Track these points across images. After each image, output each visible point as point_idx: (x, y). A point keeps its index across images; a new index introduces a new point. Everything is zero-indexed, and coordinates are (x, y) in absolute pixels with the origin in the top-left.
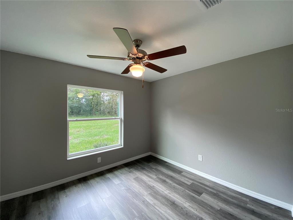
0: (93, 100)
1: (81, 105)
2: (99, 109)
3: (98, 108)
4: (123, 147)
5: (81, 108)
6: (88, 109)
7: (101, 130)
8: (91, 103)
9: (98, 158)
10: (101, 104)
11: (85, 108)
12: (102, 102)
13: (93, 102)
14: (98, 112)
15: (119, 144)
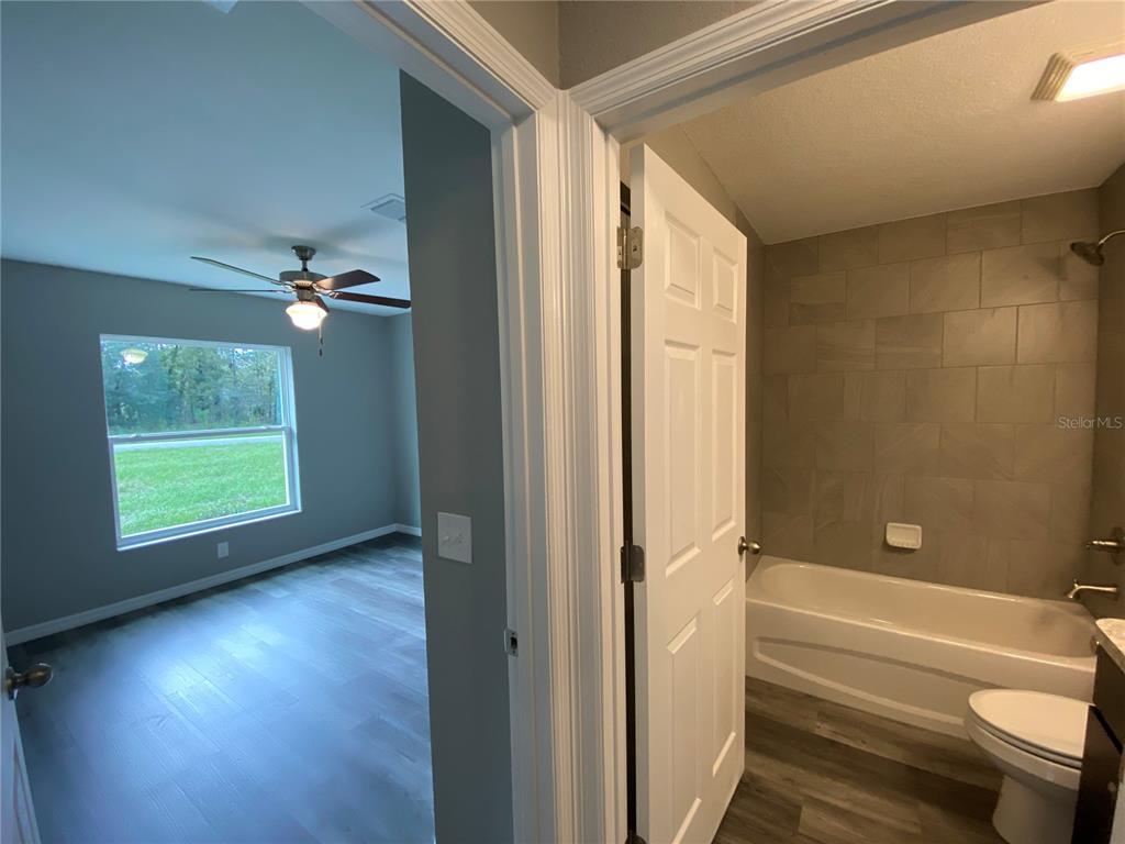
0: (180, 360)
1: (118, 382)
2: (211, 398)
3: (208, 391)
4: (300, 511)
5: (119, 395)
6: (156, 398)
7: (224, 480)
8: (170, 372)
9: (220, 546)
10: (217, 377)
11: (144, 395)
12: (226, 368)
13: (180, 366)
14: (207, 411)
15: (288, 503)
